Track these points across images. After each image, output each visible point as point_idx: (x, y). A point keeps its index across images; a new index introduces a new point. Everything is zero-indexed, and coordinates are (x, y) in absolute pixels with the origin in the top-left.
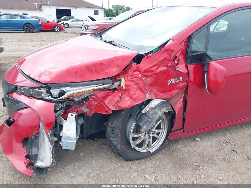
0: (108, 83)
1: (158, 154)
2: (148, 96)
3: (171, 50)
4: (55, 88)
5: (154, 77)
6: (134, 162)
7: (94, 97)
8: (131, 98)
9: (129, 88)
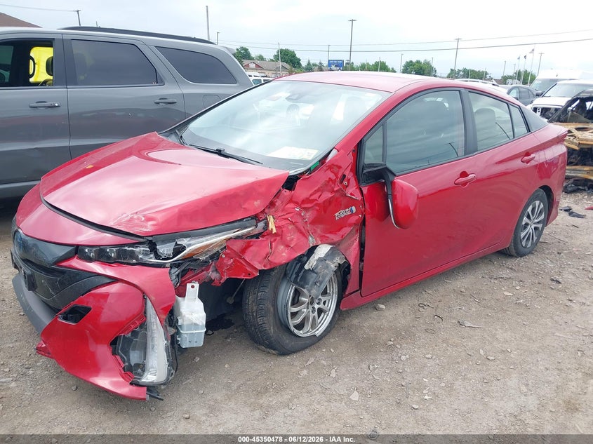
0: (249, 225)
1: (326, 337)
2: (312, 241)
3: (337, 166)
4: (164, 242)
5: (317, 210)
6: (294, 356)
7: (228, 251)
8: (288, 246)
9: (282, 231)
